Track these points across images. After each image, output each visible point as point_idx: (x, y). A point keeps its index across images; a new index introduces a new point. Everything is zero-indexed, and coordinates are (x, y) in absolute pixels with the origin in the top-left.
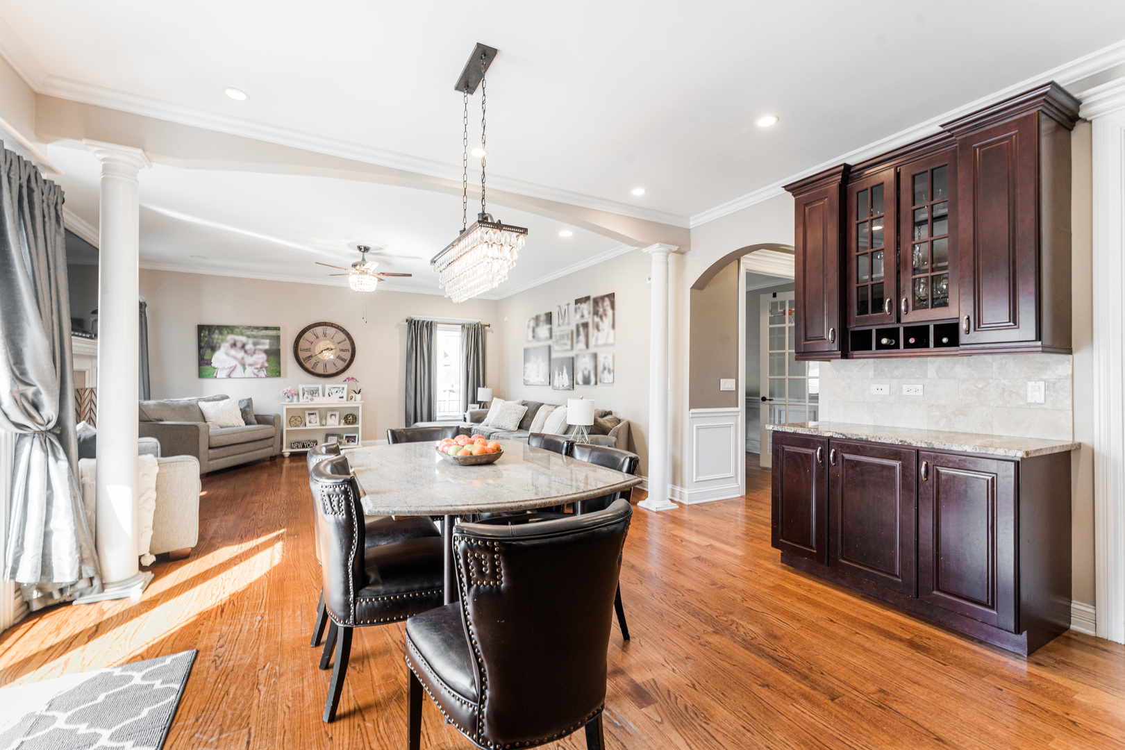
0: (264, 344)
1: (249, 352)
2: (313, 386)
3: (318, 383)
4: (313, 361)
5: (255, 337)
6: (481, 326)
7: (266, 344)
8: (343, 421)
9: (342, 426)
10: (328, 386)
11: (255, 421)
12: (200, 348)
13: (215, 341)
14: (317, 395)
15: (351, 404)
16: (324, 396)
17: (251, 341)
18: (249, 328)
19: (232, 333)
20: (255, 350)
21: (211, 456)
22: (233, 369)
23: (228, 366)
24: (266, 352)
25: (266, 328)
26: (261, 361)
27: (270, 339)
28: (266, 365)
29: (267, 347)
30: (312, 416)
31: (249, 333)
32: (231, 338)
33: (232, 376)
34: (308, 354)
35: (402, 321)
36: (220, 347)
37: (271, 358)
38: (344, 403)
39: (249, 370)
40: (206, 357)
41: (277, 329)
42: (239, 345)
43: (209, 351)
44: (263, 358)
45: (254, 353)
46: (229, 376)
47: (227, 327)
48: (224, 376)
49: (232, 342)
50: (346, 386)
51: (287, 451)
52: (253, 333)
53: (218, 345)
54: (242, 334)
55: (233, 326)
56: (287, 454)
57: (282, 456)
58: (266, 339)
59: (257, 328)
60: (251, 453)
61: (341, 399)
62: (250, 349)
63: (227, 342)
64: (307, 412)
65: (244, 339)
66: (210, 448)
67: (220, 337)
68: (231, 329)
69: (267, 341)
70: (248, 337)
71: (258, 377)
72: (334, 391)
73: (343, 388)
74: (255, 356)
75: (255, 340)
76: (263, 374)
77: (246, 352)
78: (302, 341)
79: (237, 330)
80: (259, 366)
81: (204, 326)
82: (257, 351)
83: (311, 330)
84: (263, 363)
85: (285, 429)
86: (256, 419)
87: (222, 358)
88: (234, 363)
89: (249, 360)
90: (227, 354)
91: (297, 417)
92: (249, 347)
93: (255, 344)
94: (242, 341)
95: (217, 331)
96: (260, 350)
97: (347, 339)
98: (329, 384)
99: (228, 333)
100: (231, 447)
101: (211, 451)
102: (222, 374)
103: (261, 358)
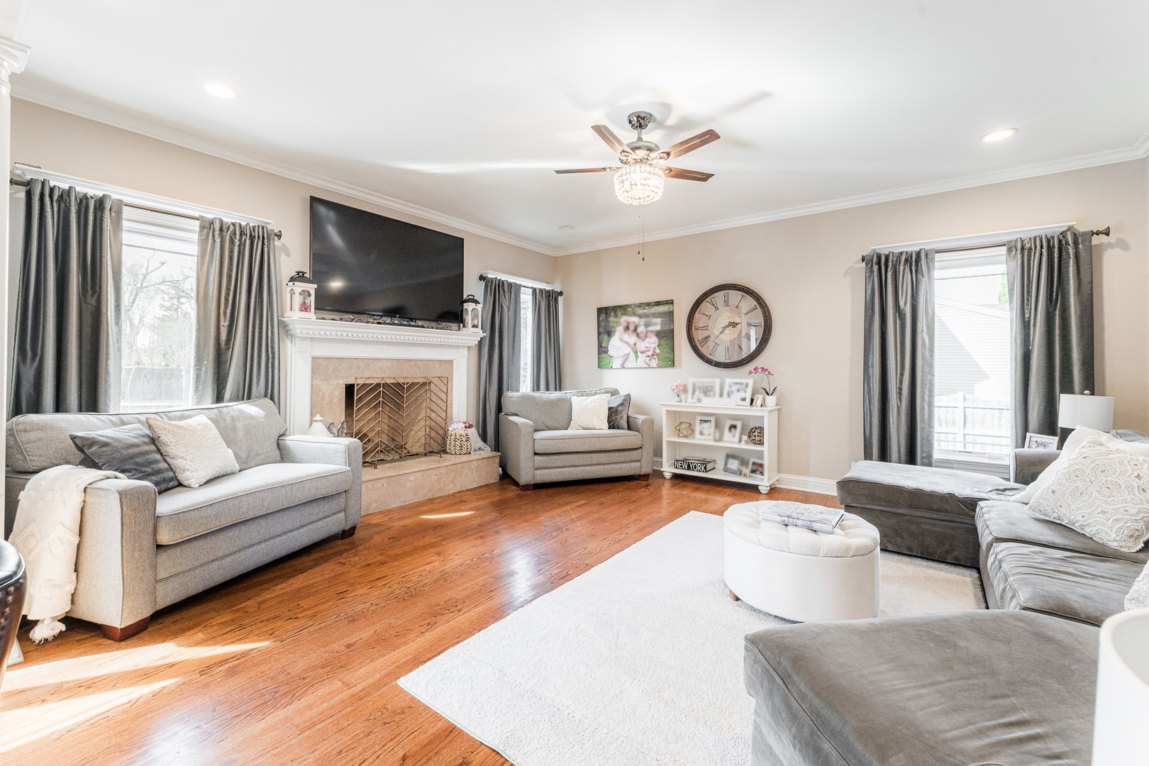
0: (656, 324)
1: (641, 335)
2: (707, 381)
3: (715, 377)
4: (710, 344)
5: (647, 316)
6: (1075, 237)
7: (657, 324)
8: (745, 438)
9: (743, 446)
10: (728, 381)
11: (625, 425)
12: (599, 334)
13: (611, 324)
14: (712, 393)
15: (755, 411)
16: (721, 395)
17: (643, 321)
18: (640, 305)
19: (626, 314)
20: (647, 332)
21: (537, 465)
22: (627, 357)
23: (622, 354)
24: (658, 334)
25: (658, 303)
26: (653, 346)
27: (661, 318)
28: (658, 351)
29: (658, 328)
30: (706, 425)
31: (640, 311)
32: (624, 319)
33: (626, 366)
34: (704, 334)
35: (856, 262)
36: (615, 331)
37: (664, 342)
38: (746, 411)
39: (642, 357)
40: (604, 345)
41: (671, 302)
42: (632, 328)
43: (606, 337)
44: (655, 343)
45: (646, 337)
46: (623, 367)
47: (621, 307)
48: (619, 367)
49: (625, 324)
50: (751, 382)
51: (668, 470)
52: (645, 311)
53: (613, 329)
54: (634, 314)
55: (626, 305)
56: (668, 475)
57: (659, 474)
58: (657, 317)
59: (648, 304)
60: (602, 467)
61: (743, 403)
62: (642, 332)
63: (621, 325)
64: (699, 418)
65: (635, 319)
66: (535, 454)
67: (615, 320)
68: (623, 309)
69: (659, 320)
70: (640, 316)
71: (650, 367)
72: (735, 388)
73: (747, 385)
74: (647, 340)
75: (646, 320)
76: (654, 363)
77: (638, 336)
78: (697, 315)
79: (630, 309)
80: (650, 353)
81: (602, 308)
82: (649, 335)
83: (708, 299)
84: (655, 348)
85: (665, 439)
86: (628, 422)
87: (618, 344)
88: (628, 350)
89: (642, 345)
90: (621, 340)
91: (684, 423)
92: (641, 329)
93: (647, 325)
94: (634, 323)
95: (612, 314)
96: (652, 332)
97: (758, 306)
98: (731, 378)
99: (622, 314)
100: (568, 456)
101: (537, 458)
102: (617, 363)
103: (653, 341)
